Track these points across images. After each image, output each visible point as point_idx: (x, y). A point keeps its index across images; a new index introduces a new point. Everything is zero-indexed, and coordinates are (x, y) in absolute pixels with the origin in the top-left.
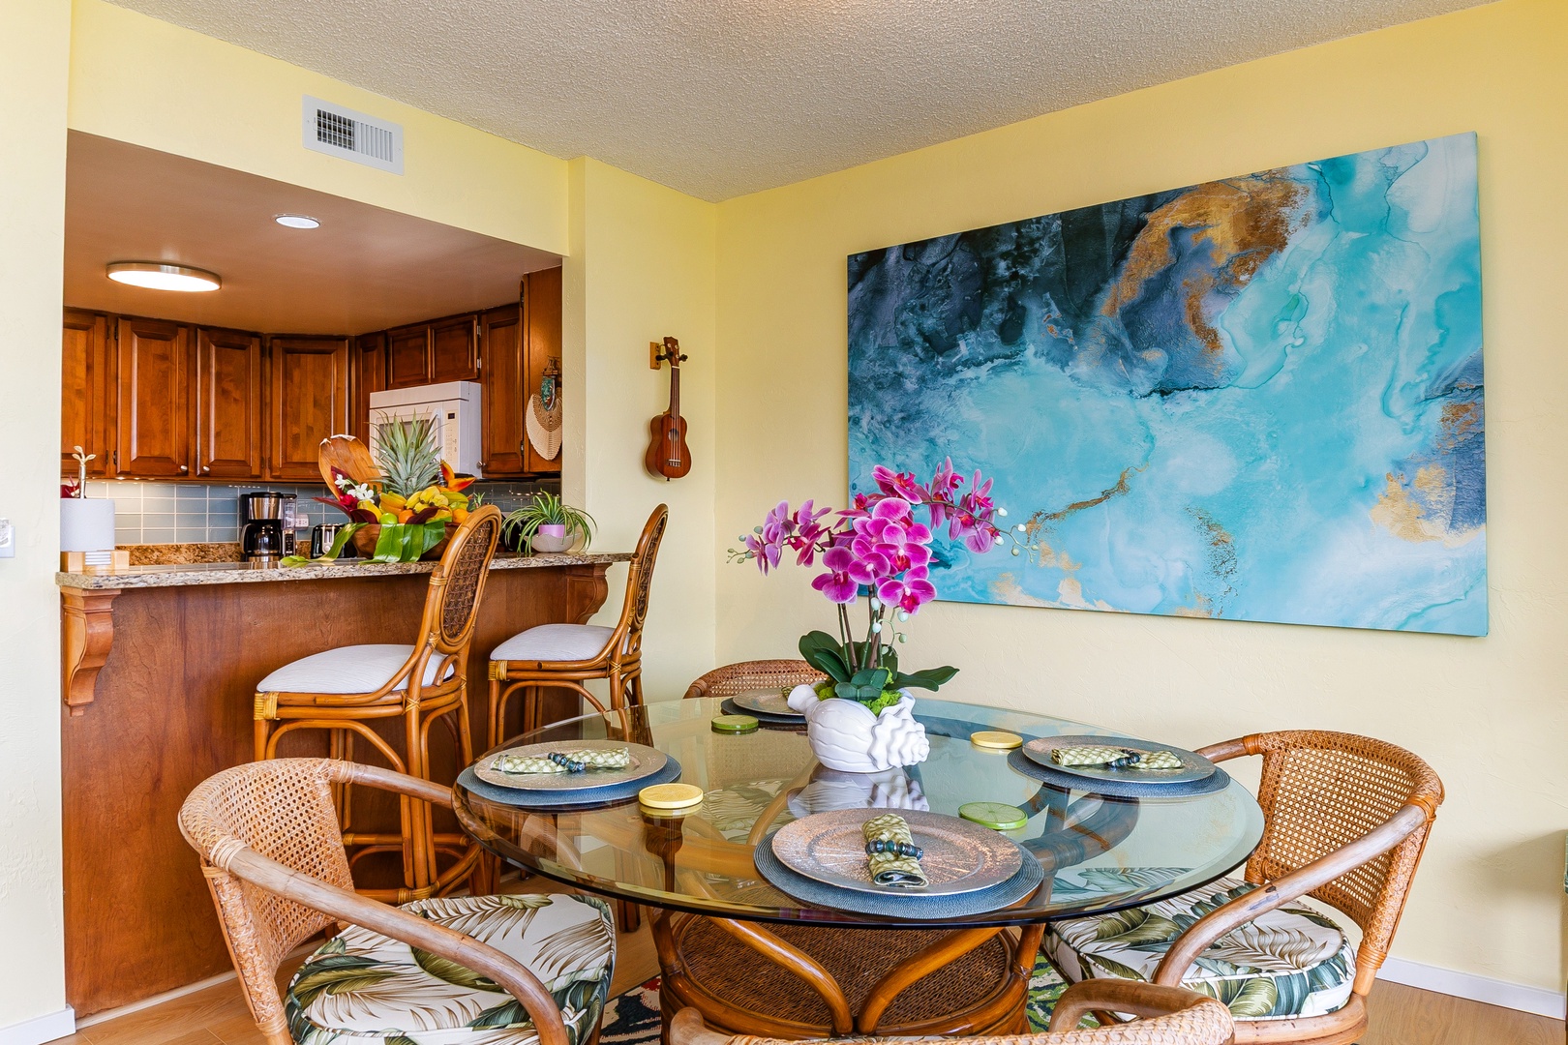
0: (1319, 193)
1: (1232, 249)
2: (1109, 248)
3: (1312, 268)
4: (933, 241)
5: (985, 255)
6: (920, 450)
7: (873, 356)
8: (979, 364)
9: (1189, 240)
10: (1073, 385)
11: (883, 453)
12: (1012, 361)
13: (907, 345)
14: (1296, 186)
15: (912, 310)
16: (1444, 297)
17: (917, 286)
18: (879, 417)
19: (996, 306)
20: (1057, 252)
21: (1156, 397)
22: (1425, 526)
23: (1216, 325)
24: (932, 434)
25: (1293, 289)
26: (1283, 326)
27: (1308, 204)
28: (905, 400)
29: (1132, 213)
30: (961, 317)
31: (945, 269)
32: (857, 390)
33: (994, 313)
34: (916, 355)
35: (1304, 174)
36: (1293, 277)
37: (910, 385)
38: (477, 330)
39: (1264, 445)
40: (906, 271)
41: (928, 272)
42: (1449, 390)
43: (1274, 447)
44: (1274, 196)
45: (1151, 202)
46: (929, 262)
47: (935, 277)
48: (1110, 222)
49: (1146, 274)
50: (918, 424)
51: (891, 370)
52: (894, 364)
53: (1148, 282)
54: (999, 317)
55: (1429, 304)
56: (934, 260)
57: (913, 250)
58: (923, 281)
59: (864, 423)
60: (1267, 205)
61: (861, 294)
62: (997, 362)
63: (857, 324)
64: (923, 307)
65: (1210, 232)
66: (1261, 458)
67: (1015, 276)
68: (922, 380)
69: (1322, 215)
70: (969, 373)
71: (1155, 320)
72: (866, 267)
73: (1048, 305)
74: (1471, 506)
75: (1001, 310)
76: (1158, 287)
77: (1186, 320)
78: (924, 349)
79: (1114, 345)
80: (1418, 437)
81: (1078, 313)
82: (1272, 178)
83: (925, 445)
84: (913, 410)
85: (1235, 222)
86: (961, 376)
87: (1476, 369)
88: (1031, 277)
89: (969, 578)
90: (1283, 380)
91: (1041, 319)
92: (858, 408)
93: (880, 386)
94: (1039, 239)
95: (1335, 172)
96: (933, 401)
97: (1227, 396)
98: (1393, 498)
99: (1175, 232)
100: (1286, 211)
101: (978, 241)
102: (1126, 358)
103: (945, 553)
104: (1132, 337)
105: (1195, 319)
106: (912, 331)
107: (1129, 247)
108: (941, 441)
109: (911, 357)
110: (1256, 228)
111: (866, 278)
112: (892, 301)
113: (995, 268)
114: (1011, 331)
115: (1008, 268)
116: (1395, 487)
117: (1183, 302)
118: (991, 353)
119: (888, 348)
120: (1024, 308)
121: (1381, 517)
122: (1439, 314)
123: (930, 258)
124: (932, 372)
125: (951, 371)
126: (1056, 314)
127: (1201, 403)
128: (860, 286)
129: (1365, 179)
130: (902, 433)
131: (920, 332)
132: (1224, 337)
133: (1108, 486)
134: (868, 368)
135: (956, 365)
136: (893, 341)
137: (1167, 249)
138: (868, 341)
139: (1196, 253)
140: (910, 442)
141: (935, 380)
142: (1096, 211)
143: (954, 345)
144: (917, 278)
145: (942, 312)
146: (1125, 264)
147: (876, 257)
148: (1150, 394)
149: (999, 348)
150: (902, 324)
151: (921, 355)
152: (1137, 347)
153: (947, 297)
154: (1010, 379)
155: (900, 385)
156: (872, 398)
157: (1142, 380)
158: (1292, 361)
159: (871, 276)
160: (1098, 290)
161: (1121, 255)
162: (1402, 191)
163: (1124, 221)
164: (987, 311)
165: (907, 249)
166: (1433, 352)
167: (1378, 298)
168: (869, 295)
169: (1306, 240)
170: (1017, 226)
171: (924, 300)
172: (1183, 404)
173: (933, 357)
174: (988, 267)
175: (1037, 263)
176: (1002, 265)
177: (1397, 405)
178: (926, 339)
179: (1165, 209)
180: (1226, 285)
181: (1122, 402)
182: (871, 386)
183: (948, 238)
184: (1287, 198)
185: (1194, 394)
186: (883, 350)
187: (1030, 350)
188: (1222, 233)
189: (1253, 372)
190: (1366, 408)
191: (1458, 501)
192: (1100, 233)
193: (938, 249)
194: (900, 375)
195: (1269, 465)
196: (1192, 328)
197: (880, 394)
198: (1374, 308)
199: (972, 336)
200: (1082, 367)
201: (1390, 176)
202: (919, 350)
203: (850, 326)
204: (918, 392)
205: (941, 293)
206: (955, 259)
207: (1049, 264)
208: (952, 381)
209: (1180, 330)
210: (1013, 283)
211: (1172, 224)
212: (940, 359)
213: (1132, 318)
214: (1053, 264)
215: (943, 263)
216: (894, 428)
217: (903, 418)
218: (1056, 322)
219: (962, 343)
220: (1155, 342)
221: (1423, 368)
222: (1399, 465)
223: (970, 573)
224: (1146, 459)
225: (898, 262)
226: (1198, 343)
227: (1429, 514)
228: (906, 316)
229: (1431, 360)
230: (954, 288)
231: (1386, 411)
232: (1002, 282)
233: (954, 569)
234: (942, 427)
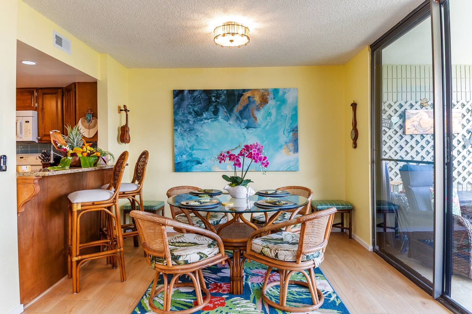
0: (273, 94)
1: (259, 102)
2: (236, 99)
3: (272, 107)
4: (196, 90)
5: (209, 96)
6: (194, 138)
7: (181, 115)
8: (208, 119)
9: (251, 99)
10: (229, 125)
11: (184, 138)
12: (216, 119)
13: (190, 113)
14: (270, 92)
15: (191, 105)
16: (292, 115)
17: (193, 100)
18: (183, 130)
19: (212, 107)
20: (225, 97)
21: (246, 129)
22: (290, 153)
23: (256, 116)
24: (197, 134)
25: (269, 111)
26: (268, 117)
27: (272, 96)
28: (190, 126)
29: (241, 92)
30: (204, 108)
31: (200, 97)
32: (176, 122)
33: (212, 108)
34: (193, 116)
35: (271, 90)
36: (269, 109)
37: (191, 123)
38: (36, 94)
39: (265, 139)
40: (190, 96)
41: (195, 97)
42: (293, 130)
43: (266, 139)
44: (266, 94)
45: (244, 91)
46: (196, 95)
47: (197, 99)
48: (236, 93)
49: (243, 105)
50: (193, 132)
51: (186, 119)
52: (187, 117)
53: (244, 106)
54: (213, 110)
55: (290, 116)
56: (197, 95)
57: (191, 92)
58: (194, 99)
59: (179, 130)
60: (265, 95)
61: (177, 100)
62: (212, 119)
63: (176, 107)
64: (194, 105)
65: (255, 98)
66: (264, 141)
67: (216, 101)
68: (194, 122)
69: (274, 98)
70: (206, 121)
71: (245, 114)
72: (178, 94)
73: (224, 108)
74: (296, 150)
75: (213, 108)
76: (246, 107)
77: (251, 115)
78: (195, 115)
79: (238, 118)
80: (289, 138)
81: (230, 111)
82: (266, 90)
83: (195, 136)
84: (192, 128)
85: (260, 97)
86: (204, 121)
87: (297, 127)
88: (220, 102)
89: (206, 166)
90: (268, 127)
91: (222, 111)
92: (177, 127)
93: (183, 122)
94: (221, 94)
95: (276, 91)
96: (197, 127)
97: (259, 129)
98: (285, 148)
99: (249, 97)
100: (268, 96)
101: (207, 92)
102: (240, 121)
103: (201, 161)
104: (241, 117)
105: (253, 114)
106: (191, 110)
107: (240, 99)
108: (199, 136)
109: (191, 116)
110: (263, 99)
111: (179, 96)
112: (186, 103)
113: (212, 99)
114: (216, 113)
115: (215, 99)
116: (285, 146)
117: (250, 111)
118: (211, 117)
119: (185, 113)
120: (218, 108)
121: (283, 151)
122: (291, 117)
123: (196, 94)
124: (197, 120)
125: (201, 120)
126: (225, 110)
127: (254, 131)
128: (177, 98)
129: (281, 93)
130: (189, 133)
131: (194, 110)
132: (257, 118)
133: (237, 146)
134: (179, 117)
135: (203, 119)
136: (186, 112)
137: (247, 100)
138: (179, 111)
139: (253, 102)
140: (191, 136)
141: (198, 122)
142: (233, 90)
143: (202, 115)
144: (192, 98)
145: (199, 107)
146: (239, 102)
147: (182, 92)
148: (245, 128)
149: (213, 116)
150: (189, 108)
151: (194, 116)
152: (242, 119)
153: (200, 103)
154: (216, 123)
155: (189, 122)
156: (181, 125)
157: (243, 125)
158: (269, 124)
159: (180, 96)
160: (234, 107)
161: (239, 100)
162: (287, 96)
163: (239, 94)
164: (210, 108)
165: (189, 91)
166: (291, 124)
167: (283, 114)
168: (179, 100)
169: (271, 103)
170: (217, 90)
171: (194, 103)
172: (251, 130)
173: (197, 117)
174: (210, 99)
175: (221, 99)
176: (213, 98)
177: (286, 133)
178: (195, 112)
179: (247, 92)
180: (258, 109)
181: (239, 129)
182: (180, 122)
183: (200, 90)
184: (268, 94)
185: (253, 129)
186: (184, 114)
187: (220, 117)
188: (257, 99)
189: (263, 125)
190: (281, 133)
191: (294, 149)
192: (234, 95)
193: (198, 92)
194: (189, 120)
195: (266, 143)
196: (252, 116)
197: (183, 124)
198: (282, 116)
199: (206, 113)
200: (231, 122)
201: (285, 93)
202: (193, 115)
203: (174, 107)
204: (193, 124)
205: (199, 102)
206: (202, 95)
207: (224, 100)
208: (202, 122)
209: (250, 116)
210: (216, 103)
211: (248, 96)
212: (199, 117)
213: (241, 113)
214: (225, 100)
215: (199, 96)
216: (187, 132)
217: (189, 130)
218: (225, 112)
219: (204, 115)
220: (245, 118)
221: (289, 127)
222: (286, 143)
223: (207, 165)
224: (244, 141)
225: (187, 94)
226: (253, 119)
227: (290, 151)
228: (189, 106)
229: (290, 125)
230: (202, 102)
231: (284, 134)
232: (213, 102)
233: (203, 164)
234: (200, 133)
